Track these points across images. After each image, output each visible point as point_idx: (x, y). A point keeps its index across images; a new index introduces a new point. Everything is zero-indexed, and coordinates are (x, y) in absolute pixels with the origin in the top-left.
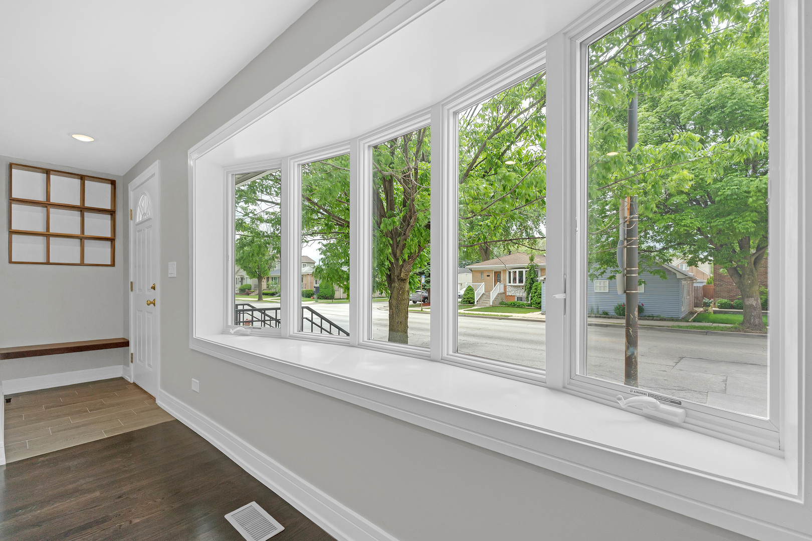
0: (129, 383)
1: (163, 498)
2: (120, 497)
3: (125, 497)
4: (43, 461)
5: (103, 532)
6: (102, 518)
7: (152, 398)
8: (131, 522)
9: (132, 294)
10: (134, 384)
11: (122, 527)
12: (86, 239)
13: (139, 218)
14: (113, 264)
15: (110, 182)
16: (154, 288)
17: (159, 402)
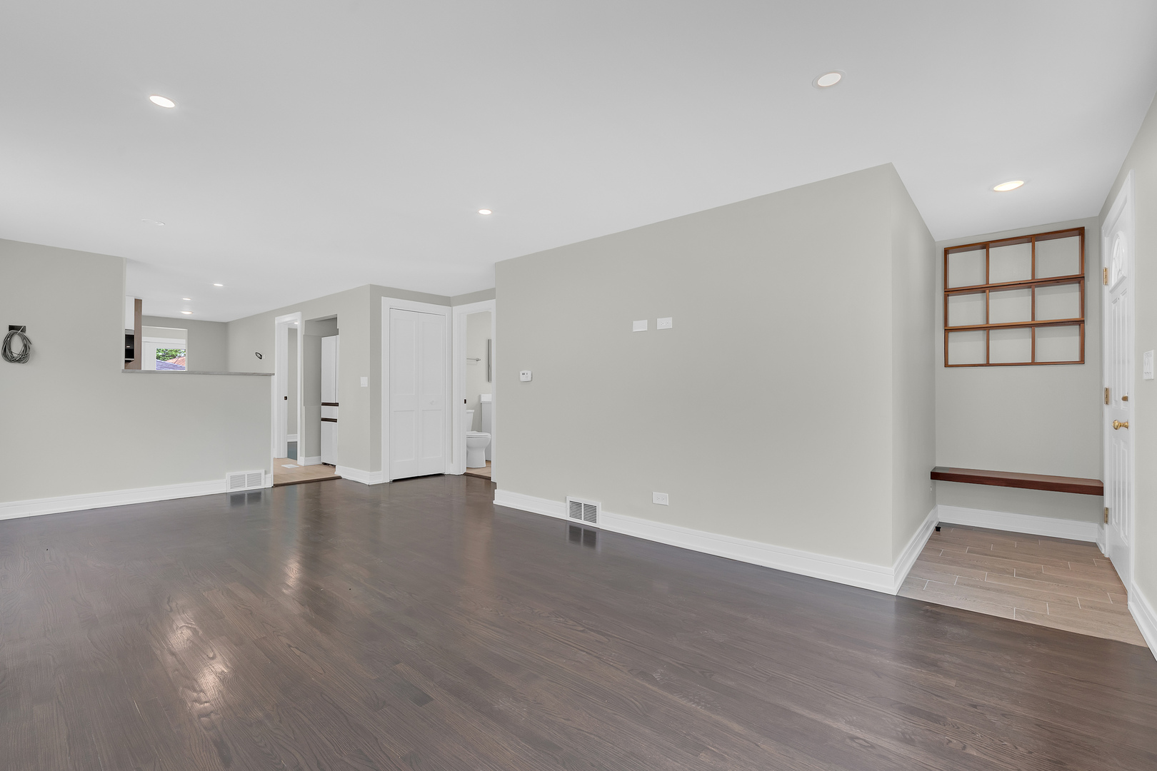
0: (1101, 556)
1: (1031, 753)
2: (975, 706)
3: (979, 711)
4: (927, 611)
5: (927, 732)
6: (936, 715)
7: (1125, 592)
8: (964, 748)
9: (1106, 409)
10: (1108, 559)
11: (951, 745)
12: (1036, 326)
13: (1113, 280)
14: (1082, 361)
15: (1077, 232)
16: (1125, 399)
17: (1132, 606)
